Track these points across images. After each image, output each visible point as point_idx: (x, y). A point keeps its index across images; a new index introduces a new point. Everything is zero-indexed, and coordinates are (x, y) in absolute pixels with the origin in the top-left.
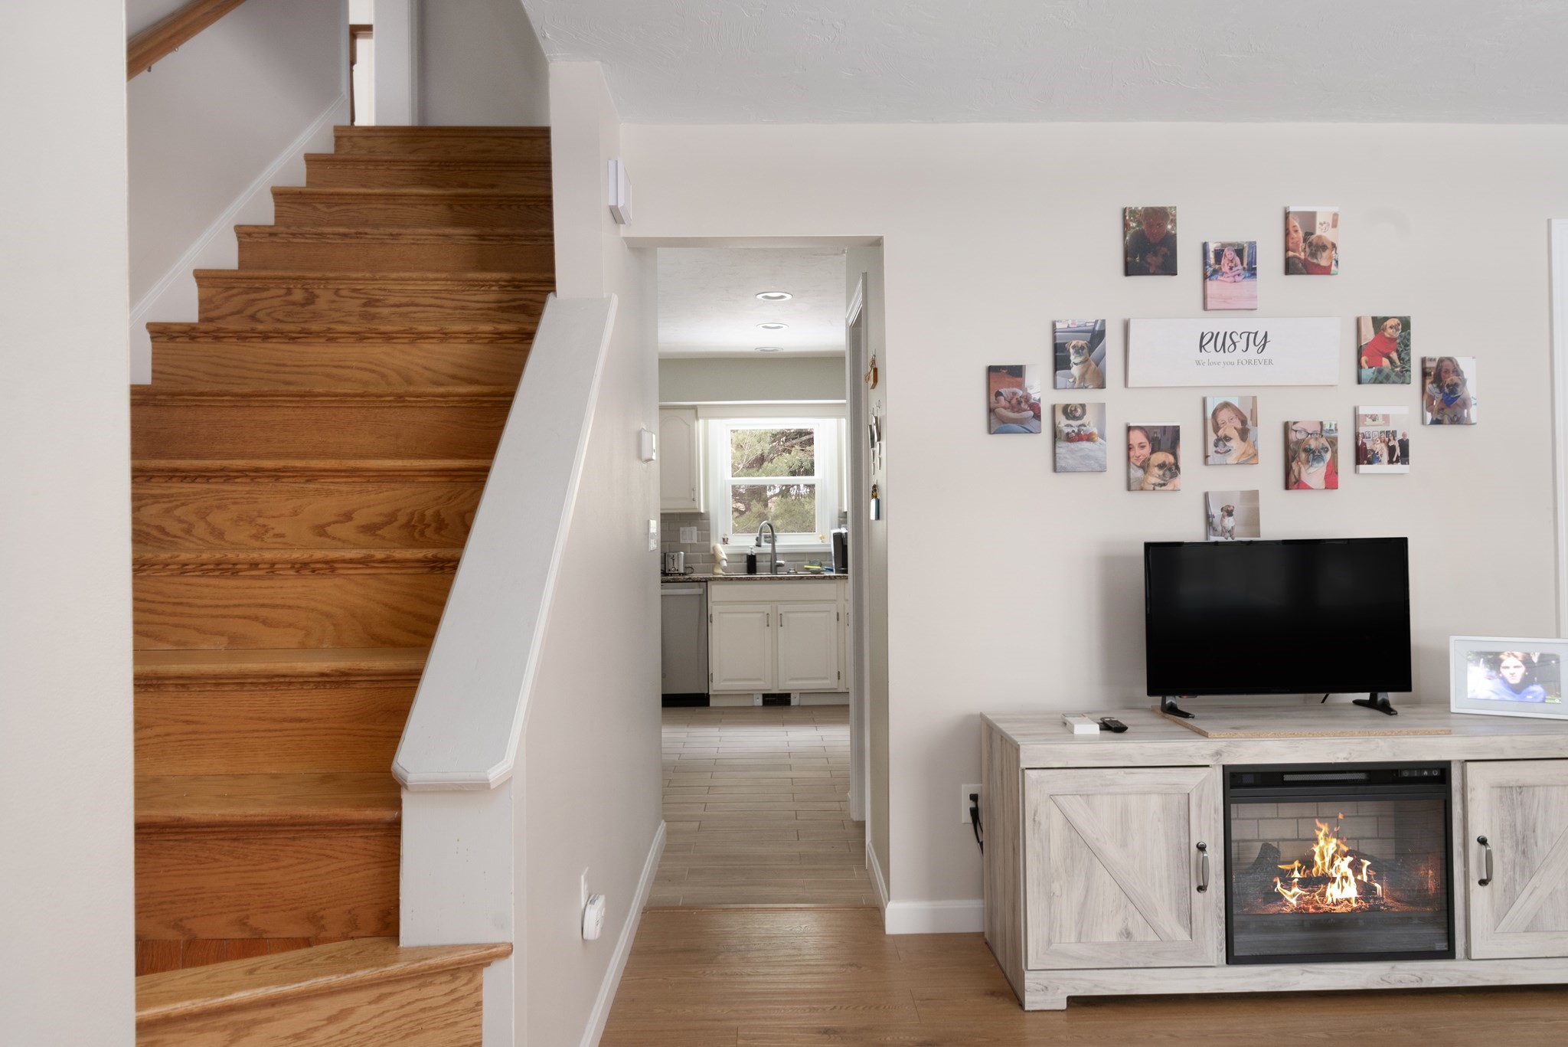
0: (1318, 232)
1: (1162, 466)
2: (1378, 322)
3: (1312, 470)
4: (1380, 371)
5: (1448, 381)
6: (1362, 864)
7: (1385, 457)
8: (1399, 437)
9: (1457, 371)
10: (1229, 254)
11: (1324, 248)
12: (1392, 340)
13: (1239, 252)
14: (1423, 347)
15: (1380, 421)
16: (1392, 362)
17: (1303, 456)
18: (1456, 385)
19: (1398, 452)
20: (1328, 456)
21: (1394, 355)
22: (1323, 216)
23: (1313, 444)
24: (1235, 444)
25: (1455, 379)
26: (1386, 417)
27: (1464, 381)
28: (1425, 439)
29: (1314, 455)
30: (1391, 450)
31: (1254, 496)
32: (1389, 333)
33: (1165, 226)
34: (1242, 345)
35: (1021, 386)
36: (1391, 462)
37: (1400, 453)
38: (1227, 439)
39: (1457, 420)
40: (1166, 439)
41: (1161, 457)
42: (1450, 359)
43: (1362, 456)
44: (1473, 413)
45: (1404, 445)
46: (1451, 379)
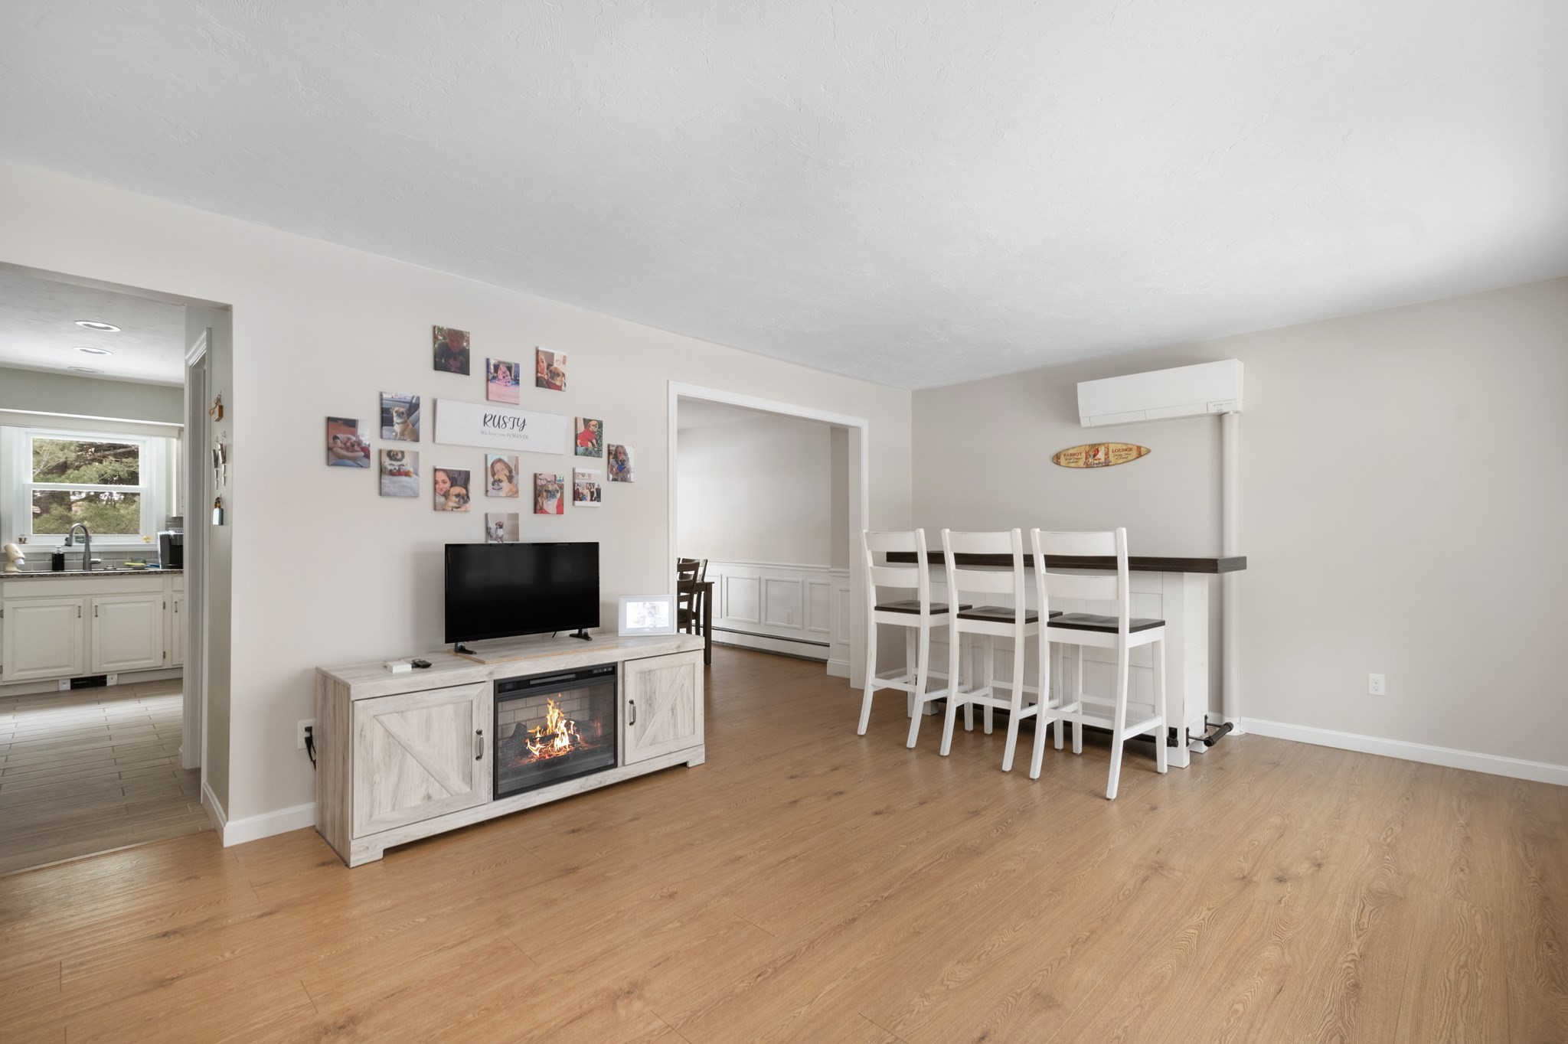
0: (555, 365)
1: (458, 496)
2: (586, 422)
3: (549, 502)
4: (587, 449)
5: (621, 458)
6: (570, 724)
7: (589, 498)
8: (596, 487)
9: (625, 454)
10: (503, 368)
11: (558, 375)
12: (593, 432)
13: (509, 368)
14: (609, 438)
15: (586, 477)
16: (593, 445)
17: (545, 494)
18: (624, 460)
19: (595, 495)
20: (558, 495)
21: (594, 441)
22: (558, 356)
23: (550, 488)
24: (505, 484)
25: (624, 457)
26: (589, 475)
27: (628, 459)
28: (609, 488)
29: (551, 494)
30: (592, 494)
31: (515, 517)
32: (592, 428)
33: (462, 343)
34: (510, 425)
36: (591, 500)
37: (596, 495)
38: (500, 481)
39: (625, 480)
40: (461, 479)
41: (457, 490)
42: (622, 446)
43: (577, 496)
44: (632, 476)
45: (598, 491)
46: (622, 457)
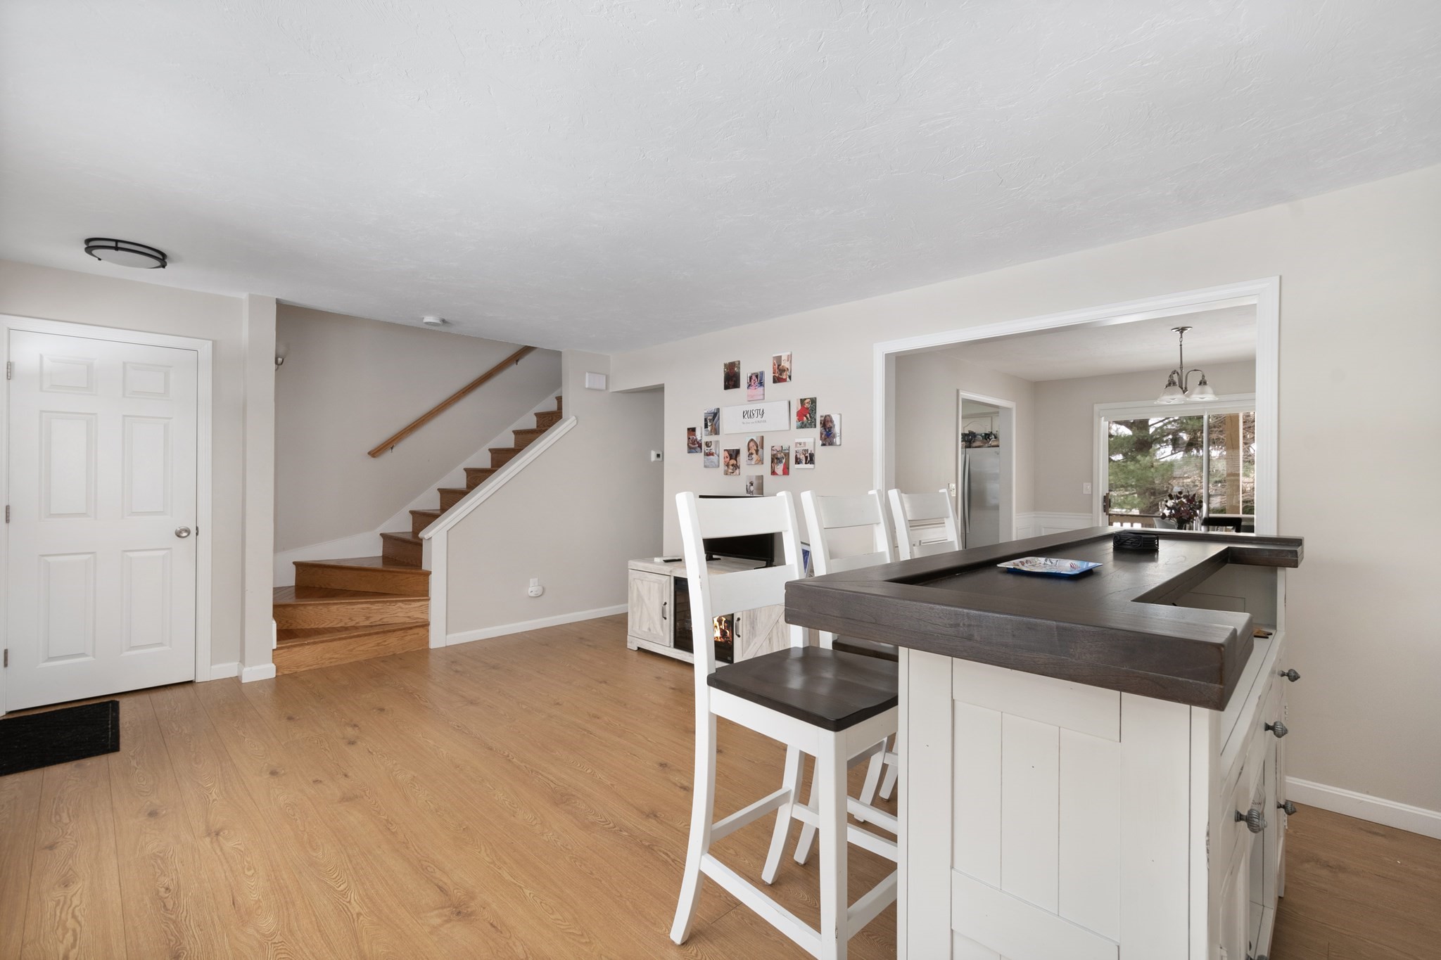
0: (782, 364)
1: (733, 465)
2: (802, 401)
3: (778, 467)
4: (803, 423)
5: (828, 426)
6: (722, 620)
7: (804, 462)
8: (809, 452)
9: (831, 421)
10: (754, 377)
11: (784, 371)
12: (807, 408)
13: (757, 376)
14: (821, 412)
15: (802, 445)
16: (807, 418)
17: (776, 461)
18: (831, 427)
19: (809, 459)
20: (784, 461)
21: (808, 415)
22: (784, 356)
23: (779, 456)
24: (754, 456)
25: (831, 424)
26: (805, 443)
27: (834, 426)
28: (821, 453)
29: (779, 460)
30: (806, 458)
31: (761, 478)
32: (807, 405)
33: (734, 369)
34: (756, 415)
35: (695, 435)
36: (806, 463)
37: (810, 459)
38: (752, 454)
39: (831, 444)
40: (734, 454)
41: (733, 462)
42: (829, 416)
43: (798, 461)
44: (837, 440)
45: (812, 456)
46: (829, 425)
